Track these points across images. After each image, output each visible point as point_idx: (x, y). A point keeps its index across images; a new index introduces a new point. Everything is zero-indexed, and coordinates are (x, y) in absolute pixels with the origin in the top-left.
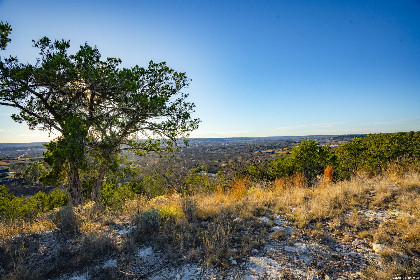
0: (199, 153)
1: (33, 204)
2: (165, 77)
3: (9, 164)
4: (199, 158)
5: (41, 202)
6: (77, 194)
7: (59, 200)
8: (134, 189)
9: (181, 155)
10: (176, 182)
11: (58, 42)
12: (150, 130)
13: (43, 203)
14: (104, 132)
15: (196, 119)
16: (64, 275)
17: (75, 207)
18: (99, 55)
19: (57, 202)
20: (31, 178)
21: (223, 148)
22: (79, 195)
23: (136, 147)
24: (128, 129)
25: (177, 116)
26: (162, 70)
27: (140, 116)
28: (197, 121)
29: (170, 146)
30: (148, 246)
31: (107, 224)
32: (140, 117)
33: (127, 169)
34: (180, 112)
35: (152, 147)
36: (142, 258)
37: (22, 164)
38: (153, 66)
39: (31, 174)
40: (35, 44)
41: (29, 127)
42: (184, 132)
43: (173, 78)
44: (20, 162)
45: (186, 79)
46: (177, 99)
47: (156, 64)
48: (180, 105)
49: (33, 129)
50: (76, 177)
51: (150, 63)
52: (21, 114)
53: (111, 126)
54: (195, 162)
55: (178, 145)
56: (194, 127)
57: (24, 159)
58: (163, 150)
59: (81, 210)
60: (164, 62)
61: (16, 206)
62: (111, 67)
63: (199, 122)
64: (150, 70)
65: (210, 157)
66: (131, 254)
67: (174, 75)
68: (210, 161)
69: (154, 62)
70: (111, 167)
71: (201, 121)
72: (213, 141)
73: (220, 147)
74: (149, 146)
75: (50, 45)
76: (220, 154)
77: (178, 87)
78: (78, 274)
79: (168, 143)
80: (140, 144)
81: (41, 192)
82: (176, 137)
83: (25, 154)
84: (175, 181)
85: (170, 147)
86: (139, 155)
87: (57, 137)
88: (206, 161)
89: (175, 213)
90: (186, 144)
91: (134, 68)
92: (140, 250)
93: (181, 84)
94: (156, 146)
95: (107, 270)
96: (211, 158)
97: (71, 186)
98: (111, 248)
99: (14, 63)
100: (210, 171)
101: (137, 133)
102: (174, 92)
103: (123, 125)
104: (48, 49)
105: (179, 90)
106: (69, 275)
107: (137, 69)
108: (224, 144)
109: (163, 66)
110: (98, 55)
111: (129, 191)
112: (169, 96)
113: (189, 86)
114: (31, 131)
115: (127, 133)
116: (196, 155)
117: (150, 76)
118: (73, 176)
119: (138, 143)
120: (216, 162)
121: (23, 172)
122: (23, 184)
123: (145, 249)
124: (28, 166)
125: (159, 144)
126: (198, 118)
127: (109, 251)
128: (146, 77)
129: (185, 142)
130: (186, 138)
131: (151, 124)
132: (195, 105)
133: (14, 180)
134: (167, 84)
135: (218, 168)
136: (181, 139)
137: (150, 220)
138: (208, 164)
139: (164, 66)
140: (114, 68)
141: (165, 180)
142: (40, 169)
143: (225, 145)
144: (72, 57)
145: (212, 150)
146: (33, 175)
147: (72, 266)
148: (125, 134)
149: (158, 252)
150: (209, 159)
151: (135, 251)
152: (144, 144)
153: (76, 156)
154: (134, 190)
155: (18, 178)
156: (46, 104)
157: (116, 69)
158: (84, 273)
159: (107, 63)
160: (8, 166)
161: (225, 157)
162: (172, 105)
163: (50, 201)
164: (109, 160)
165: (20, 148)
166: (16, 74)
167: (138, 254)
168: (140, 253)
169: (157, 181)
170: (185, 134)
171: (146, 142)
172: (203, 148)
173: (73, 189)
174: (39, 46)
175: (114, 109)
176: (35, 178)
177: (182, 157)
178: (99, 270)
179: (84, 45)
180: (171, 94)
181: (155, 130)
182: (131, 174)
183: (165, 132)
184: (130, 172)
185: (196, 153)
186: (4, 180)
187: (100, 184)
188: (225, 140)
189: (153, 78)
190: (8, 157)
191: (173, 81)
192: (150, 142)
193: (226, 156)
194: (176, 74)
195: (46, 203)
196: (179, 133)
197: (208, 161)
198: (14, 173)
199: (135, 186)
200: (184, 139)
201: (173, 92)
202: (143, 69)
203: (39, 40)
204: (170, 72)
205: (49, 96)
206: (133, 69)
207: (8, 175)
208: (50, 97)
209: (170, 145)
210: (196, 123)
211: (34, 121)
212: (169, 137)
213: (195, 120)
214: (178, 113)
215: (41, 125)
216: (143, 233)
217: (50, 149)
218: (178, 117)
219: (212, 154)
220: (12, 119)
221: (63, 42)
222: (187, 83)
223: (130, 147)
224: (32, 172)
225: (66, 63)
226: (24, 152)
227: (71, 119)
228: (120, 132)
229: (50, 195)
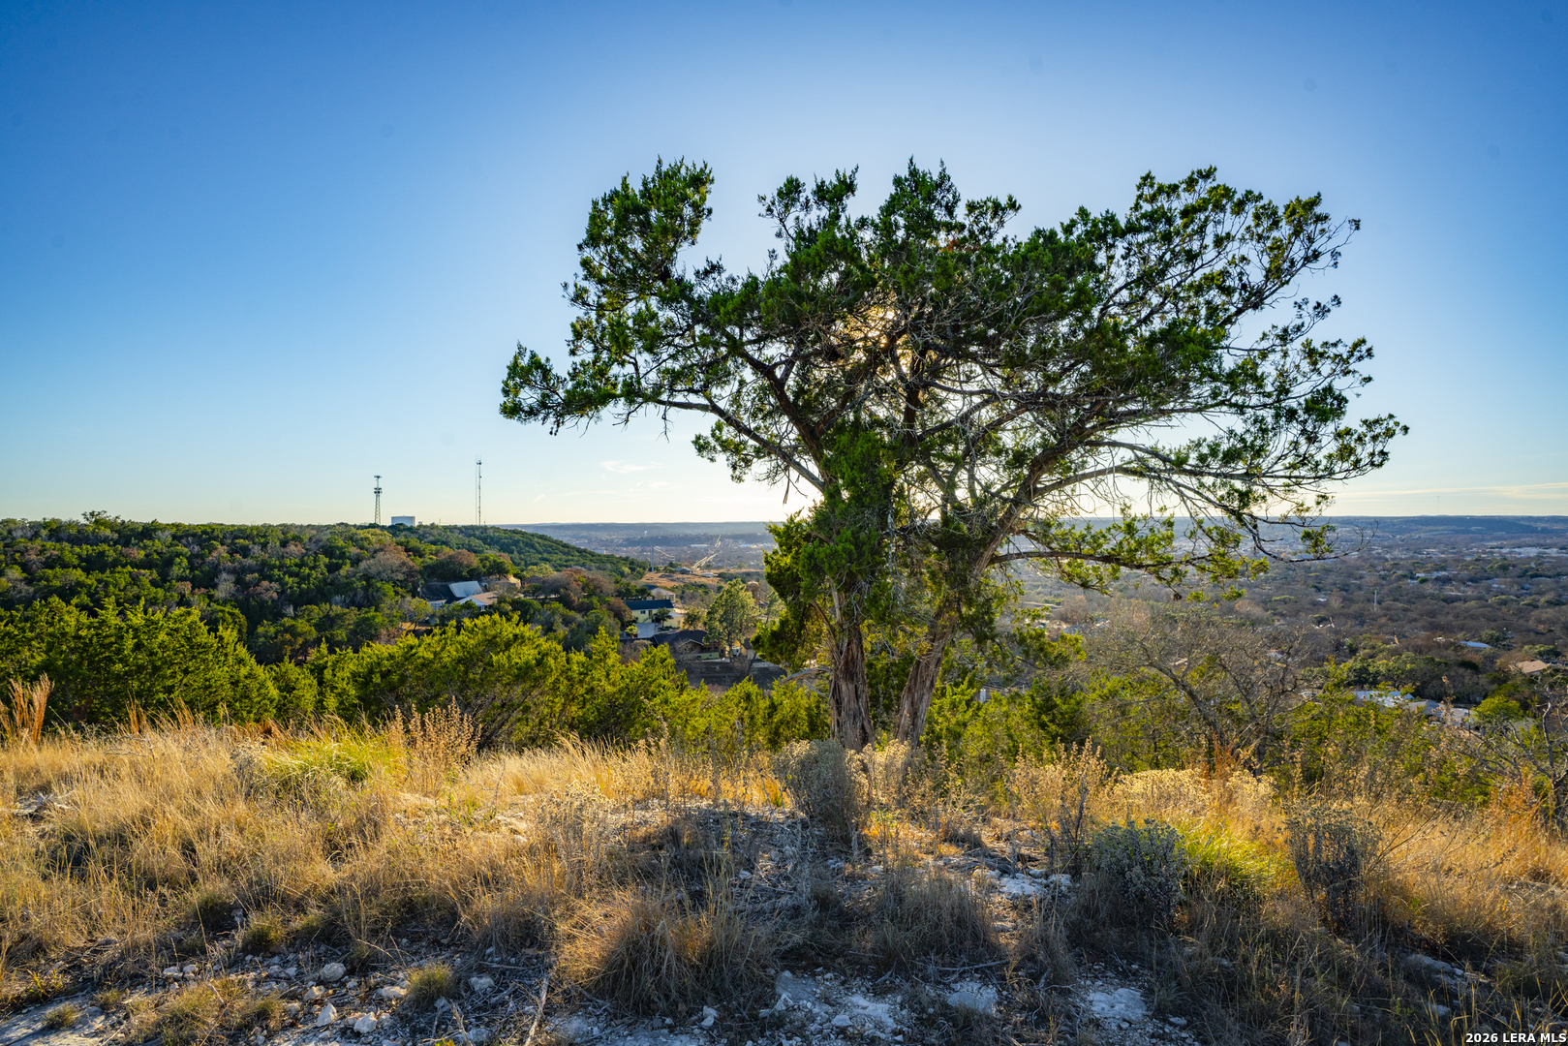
0: (1360, 588)
1: (726, 716)
2: (1217, 236)
3: (673, 584)
4: (1360, 618)
5: (746, 713)
6: (853, 705)
7: (795, 717)
8: (1045, 718)
9: (1261, 595)
10: (1239, 721)
11: (823, 182)
12: (1132, 477)
13: (752, 718)
14: (949, 487)
15: (1377, 422)
16: (828, 976)
17: (853, 751)
18: (954, 197)
19: (788, 722)
20: (720, 634)
21: (1529, 574)
22: (861, 713)
23: (1066, 548)
24: (1039, 476)
25: (1273, 411)
26: (1201, 208)
27: (1089, 419)
28: (1382, 429)
29: (1222, 550)
30: (1125, 977)
31: (953, 839)
32: (1088, 426)
33: (1031, 637)
34: (1283, 391)
35: (1136, 550)
36: (1098, 1020)
37: (701, 586)
38: (1153, 199)
39: (721, 622)
40: (765, 208)
41: (731, 470)
42: (1299, 484)
43: (1247, 236)
44: (697, 580)
45: (1325, 226)
46: (1267, 329)
47: (1170, 187)
48: (1285, 355)
49: (740, 479)
50: (854, 646)
51: (1139, 187)
52: (713, 435)
53: (973, 465)
54: (1336, 632)
55: (1267, 547)
56: (1358, 461)
57: (706, 572)
58: (1190, 568)
59: (870, 766)
60: (1205, 167)
61: (690, 712)
62: (981, 237)
63: (1390, 434)
64: (1144, 216)
65: (1432, 614)
66: (1055, 989)
67: (1257, 217)
68: (1429, 638)
69: (1158, 180)
70: (968, 623)
71: (1406, 429)
72: (1457, 532)
73: (1504, 568)
74: (1125, 544)
75: (802, 200)
76: (1504, 603)
77: (1279, 273)
78: (868, 989)
79: (1214, 535)
80: (1083, 537)
81: (749, 680)
82: (1256, 510)
83: (708, 555)
84: (1231, 713)
85: (1223, 555)
86: (1077, 580)
87: (812, 505)
88: (1402, 636)
89: (1251, 866)
90: (1316, 545)
91: (1072, 221)
92: (1088, 982)
93: (1297, 258)
94: (1155, 547)
95: (966, 1017)
96: (1442, 620)
97: (837, 677)
98: (976, 937)
99: (714, 279)
100: (1430, 690)
101: (1073, 490)
102: (1255, 299)
103: (1019, 458)
104: (797, 214)
105: (1282, 285)
106: (843, 983)
107: (1085, 224)
108: (1533, 552)
109: (1203, 188)
110: (950, 196)
111: (1028, 723)
112: (1229, 320)
113: (1339, 259)
114: (735, 484)
115: (1036, 490)
116: (1345, 599)
117: (1141, 246)
118: (846, 641)
119: (1077, 532)
120: (1471, 644)
121: (704, 613)
122: (703, 649)
123: (1111, 988)
124: (714, 596)
125: (1170, 539)
126: (1384, 416)
127: (968, 944)
128: (1120, 250)
129: (1307, 536)
130: (1314, 513)
131: (1140, 450)
132: (1369, 350)
133: (684, 634)
134: (1219, 267)
135: (1483, 679)
136: (1285, 521)
137: (1137, 869)
138: (1418, 650)
139: (1208, 187)
140: (991, 236)
141: (1181, 699)
142: (743, 607)
143: (1539, 556)
144: (863, 223)
145: (1447, 580)
146: (725, 624)
147: (851, 955)
148: (1028, 492)
149: (1172, 1020)
150: (1424, 628)
151: (1067, 982)
152: (1104, 536)
153: (860, 572)
154: (1043, 726)
155: (692, 629)
156: (781, 396)
157: (997, 241)
158: (886, 993)
159: (967, 223)
160: (672, 589)
161: (1540, 622)
162: (1240, 362)
163: (770, 716)
164: (966, 592)
165: (699, 539)
166: (722, 310)
167: (1083, 1000)
168: (1090, 998)
169: (1147, 702)
170: (1307, 495)
171: (1109, 530)
172: (1388, 565)
173: (844, 688)
174: (775, 213)
175: (991, 397)
176: (729, 634)
177: (1264, 602)
178: (937, 1006)
179: (904, 173)
180: (1239, 312)
181: (1159, 478)
182: (1045, 656)
183: (1202, 485)
184: (1041, 649)
185: (1345, 588)
186: (662, 629)
187: (928, 683)
188: (1544, 531)
189: (1154, 251)
190: (671, 565)
191: (1251, 250)
192: (1130, 529)
193: (1544, 617)
194: (1268, 215)
195: (759, 719)
196: (1271, 491)
197: (1421, 636)
198: (683, 611)
199: (1047, 707)
200: (1300, 522)
201: (1249, 298)
202: (1110, 219)
203: (775, 193)
204: (1239, 208)
205: (792, 368)
206: (1068, 230)
207: (670, 617)
208: (794, 369)
209: (1224, 544)
210: (1375, 438)
211: (745, 452)
212: (1225, 508)
213: (1369, 424)
214: (1269, 395)
215: (761, 466)
216: (1102, 915)
217: (786, 545)
218: (1277, 416)
219: (1449, 600)
220: (693, 449)
221: (839, 179)
222: (1331, 245)
223: (1042, 548)
224: (725, 613)
225: (847, 250)
226: (706, 550)
227: (852, 442)
228: (1005, 488)
229: (770, 697)
